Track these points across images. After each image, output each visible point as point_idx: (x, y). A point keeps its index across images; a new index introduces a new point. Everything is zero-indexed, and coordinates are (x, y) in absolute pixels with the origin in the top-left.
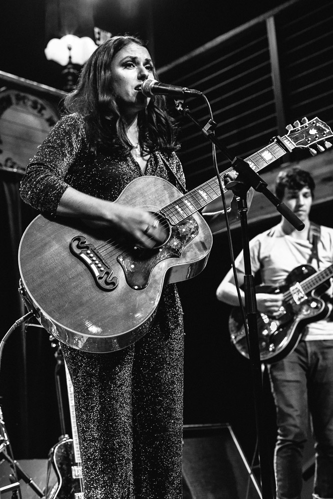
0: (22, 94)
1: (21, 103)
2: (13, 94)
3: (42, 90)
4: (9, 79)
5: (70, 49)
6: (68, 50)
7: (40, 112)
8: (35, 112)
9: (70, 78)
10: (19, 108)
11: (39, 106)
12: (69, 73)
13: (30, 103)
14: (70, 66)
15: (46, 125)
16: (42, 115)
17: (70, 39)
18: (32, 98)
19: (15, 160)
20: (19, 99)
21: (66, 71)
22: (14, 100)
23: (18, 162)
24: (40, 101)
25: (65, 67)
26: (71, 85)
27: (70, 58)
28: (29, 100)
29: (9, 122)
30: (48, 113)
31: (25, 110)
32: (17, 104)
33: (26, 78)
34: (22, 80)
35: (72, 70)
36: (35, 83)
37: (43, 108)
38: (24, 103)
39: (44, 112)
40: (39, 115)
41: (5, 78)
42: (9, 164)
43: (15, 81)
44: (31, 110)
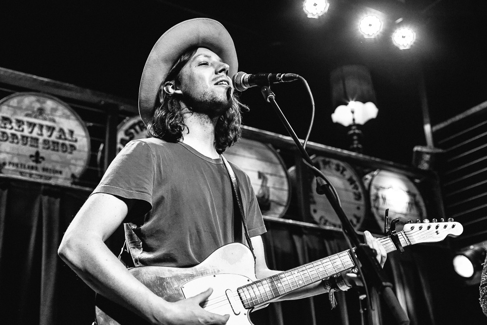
0: (327, 159)
1: (327, 167)
2: (321, 159)
3: (344, 155)
5: (353, 112)
6: (351, 114)
7: (342, 173)
8: (338, 174)
9: (355, 137)
10: (326, 172)
11: (341, 169)
12: (354, 134)
13: (334, 167)
14: (354, 128)
15: (348, 183)
16: (344, 175)
17: (353, 104)
18: (335, 162)
20: (326, 163)
21: (351, 132)
22: (322, 164)
23: (330, 220)
24: (342, 164)
25: (350, 127)
26: (357, 144)
27: (354, 120)
28: (333, 163)
30: (348, 173)
31: (330, 173)
32: (325, 168)
33: (332, 146)
34: (330, 148)
35: (357, 131)
36: (339, 150)
37: (344, 170)
38: (330, 167)
39: (345, 173)
40: (341, 176)
41: (316, 148)
42: (323, 221)
43: (323, 150)
44: (335, 172)
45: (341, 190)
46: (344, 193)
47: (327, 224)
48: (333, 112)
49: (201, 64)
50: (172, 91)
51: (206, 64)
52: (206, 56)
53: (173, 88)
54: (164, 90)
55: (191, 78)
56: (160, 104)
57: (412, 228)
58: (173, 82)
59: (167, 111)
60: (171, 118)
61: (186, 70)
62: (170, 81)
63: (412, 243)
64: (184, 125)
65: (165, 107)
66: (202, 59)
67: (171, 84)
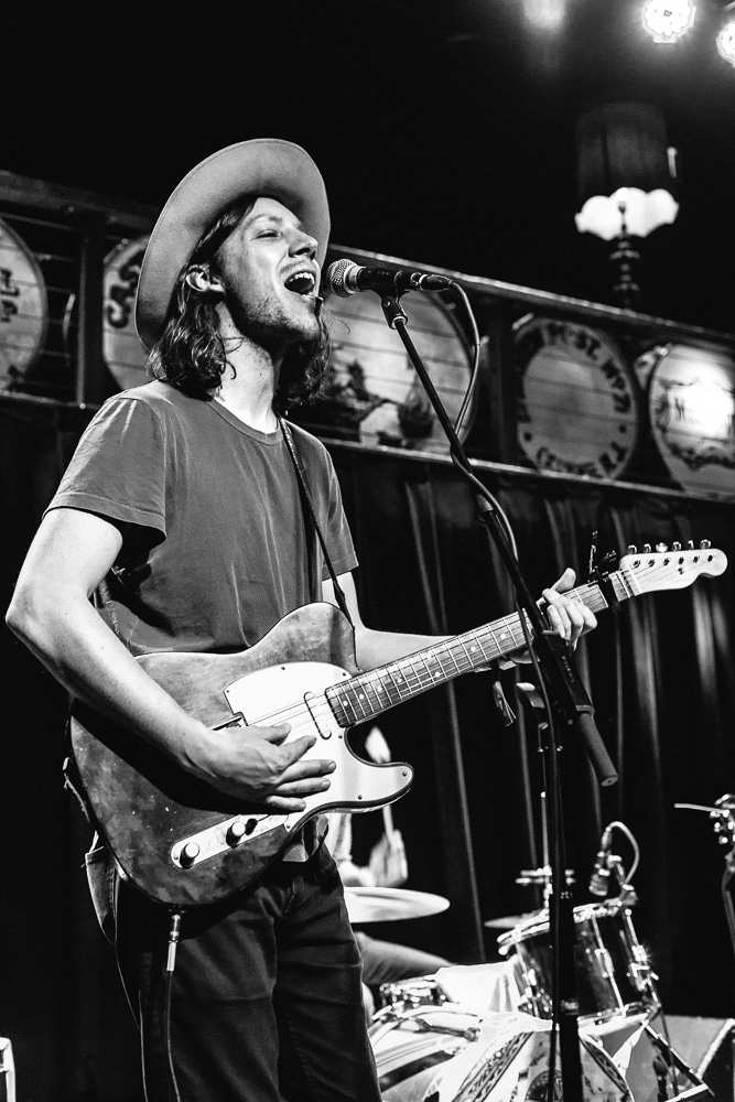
0: (559, 323)
1: (559, 340)
3: (597, 314)
4: (544, 302)
5: (622, 210)
6: (619, 214)
7: (590, 353)
8: (582, 354)
9: (625, 267)
11: (589, 343)
12: (624, 259)
13: (572, 339)
14: (623, 245)
16: (595, 358)
17: (625, 194)
18: (576, 328)
19: (554, 450)
20: (555, 332)
21: (618, 255)
22: (546, 336)
23: (559, 455)
24: (590, 332)
25: (616, 241)
26: (628, 282)
27: (624, 227)
28: (571, 333)
29: (542, 381)
30: (605, 353)
32: (553, 343)
33: (569, 295)
34: (564, 299)
35: (629, 254)
36: (585, 304)
37: (596, 344)
38: (564, 339)
39: (597, 352)
40: (589, 359)
41: (536, 300)
42: (544, 458)
43: (551, 303)
45: (586, 390)
46: (592, 396)
47: (554, 464)
48: (579, 210)
49: (261, 236)
50: (203, 285)
51: (273, 235)
52: (273, 219)
53: (204, 277)
54: (186, 283)
55: (243, 264)
56: (180, 314)
57: (637, 564)
58: (205, 268)
59: (194, 332)
60: (202, 346)
61: (232, 245)
62: (200, 264)
63: (636, 594)
64: (225, 361)
65: (188, 322)
66: (264, 225)
67: (200, 271)
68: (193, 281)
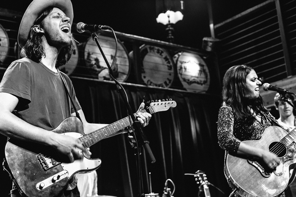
0: (152, 47)
1: (152, 51)
2: (148, 46)
3: (162, 44)
4: (147, 41)
5: (169, 17)
6: (168, 18)
7: (161, 54)
8: (159, 55)
9: (170, 32)
10: (151, 54)
11: (160, 52)
12: (169, 30)
13: (156, 51)
14: (169, 26)
15: (164, 60)
16: (162, 56)
17: (169, 12)
18: (157, 48)
19: (152, 80)
20: (151, 49)
21: (168, 29)
22: (149, 50)
24: (160, 49)
25: (167, 25)
26: (171, 36)
27: (169, 21)
28: (155, 49)
29: (148, 62)
30: (165, 54)
31: (154, 55)
32: (150, 52)
33: (155, 39)
34: (153, 40)
35: (171, 28)
36: (159, 41)
37: (162, 52)
38: (154, 51)
39: (162, 54)
41: (145, 40)
42: (149, 83)
43: (149, 41)
44: (156, 54)
45: (160, 64)
46: (162, 66)
47: (152, 84)
48: (157, 17)
50: (38, 31)
51: (58, 17)
53: (38, 28)
54: (33, 30)
55: (49, 24)
56: (31, 38)
57: (154, 104)
58: (38, 26)
59: (34, 43)
60: (36, 48)
61: (47, 20)
62: (37, 25)
63: (155, 112)
65: (33, 41)
66: (56, 15)
67: (37, 27)
68: (35, 29)
